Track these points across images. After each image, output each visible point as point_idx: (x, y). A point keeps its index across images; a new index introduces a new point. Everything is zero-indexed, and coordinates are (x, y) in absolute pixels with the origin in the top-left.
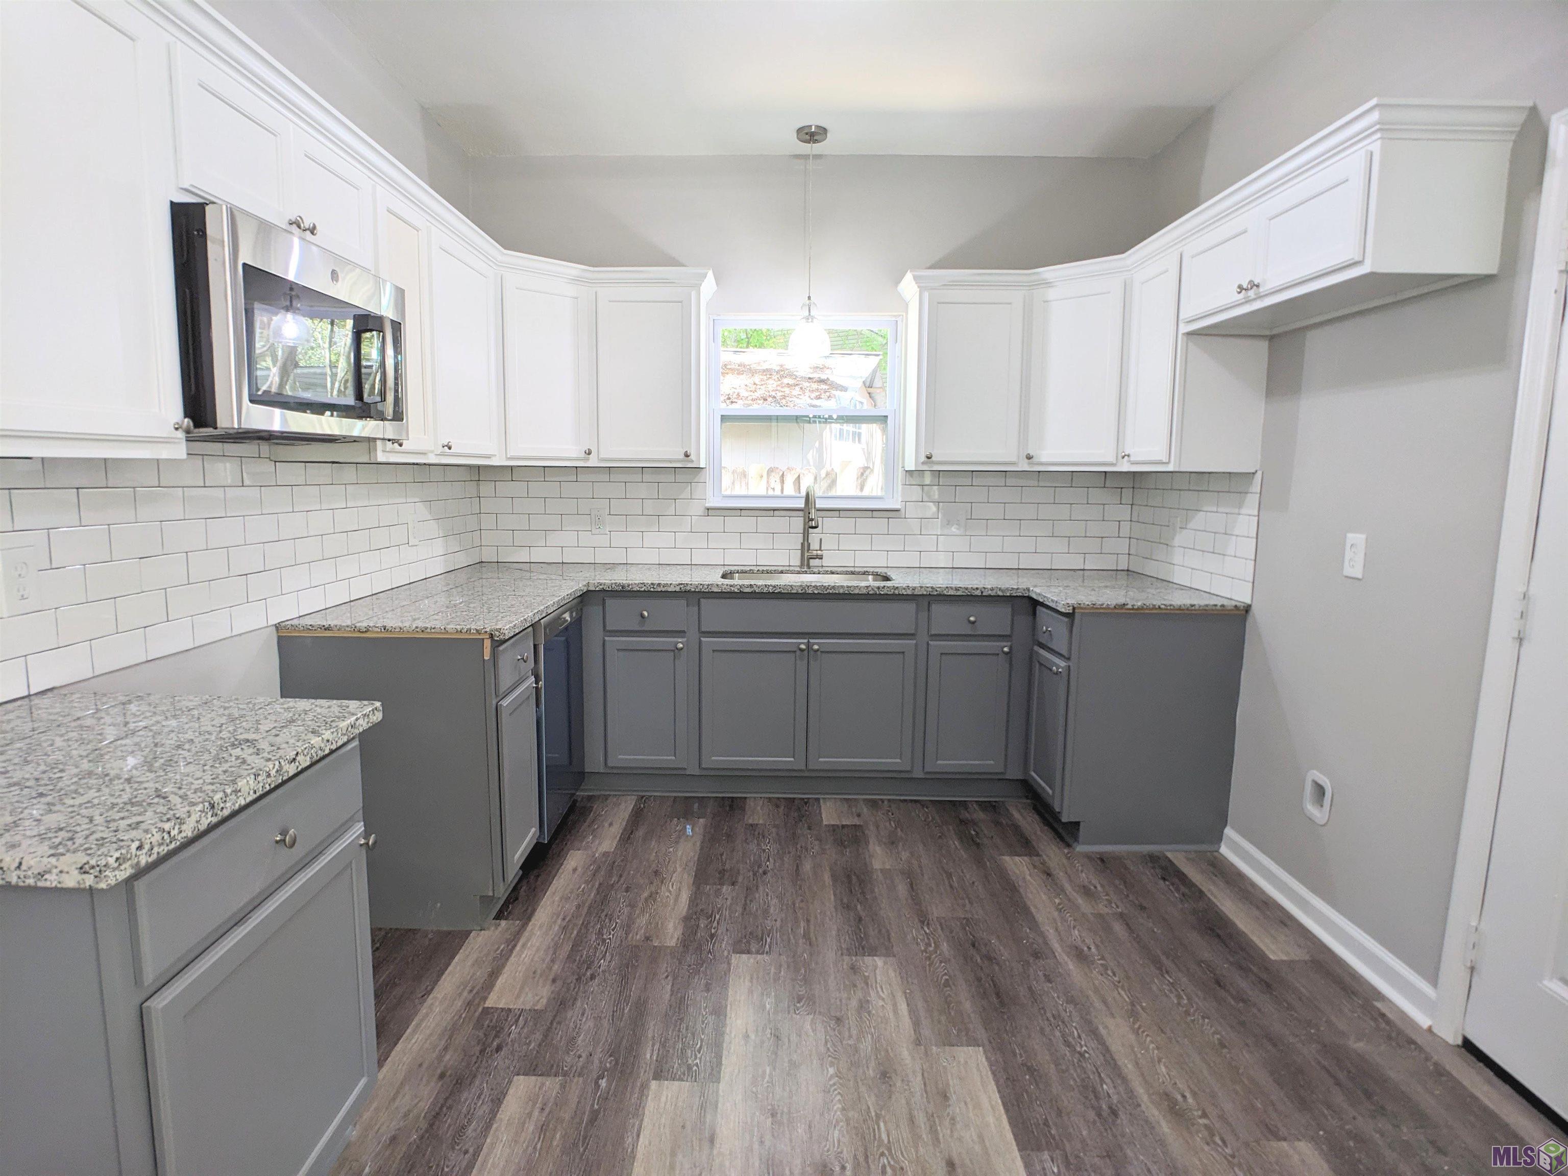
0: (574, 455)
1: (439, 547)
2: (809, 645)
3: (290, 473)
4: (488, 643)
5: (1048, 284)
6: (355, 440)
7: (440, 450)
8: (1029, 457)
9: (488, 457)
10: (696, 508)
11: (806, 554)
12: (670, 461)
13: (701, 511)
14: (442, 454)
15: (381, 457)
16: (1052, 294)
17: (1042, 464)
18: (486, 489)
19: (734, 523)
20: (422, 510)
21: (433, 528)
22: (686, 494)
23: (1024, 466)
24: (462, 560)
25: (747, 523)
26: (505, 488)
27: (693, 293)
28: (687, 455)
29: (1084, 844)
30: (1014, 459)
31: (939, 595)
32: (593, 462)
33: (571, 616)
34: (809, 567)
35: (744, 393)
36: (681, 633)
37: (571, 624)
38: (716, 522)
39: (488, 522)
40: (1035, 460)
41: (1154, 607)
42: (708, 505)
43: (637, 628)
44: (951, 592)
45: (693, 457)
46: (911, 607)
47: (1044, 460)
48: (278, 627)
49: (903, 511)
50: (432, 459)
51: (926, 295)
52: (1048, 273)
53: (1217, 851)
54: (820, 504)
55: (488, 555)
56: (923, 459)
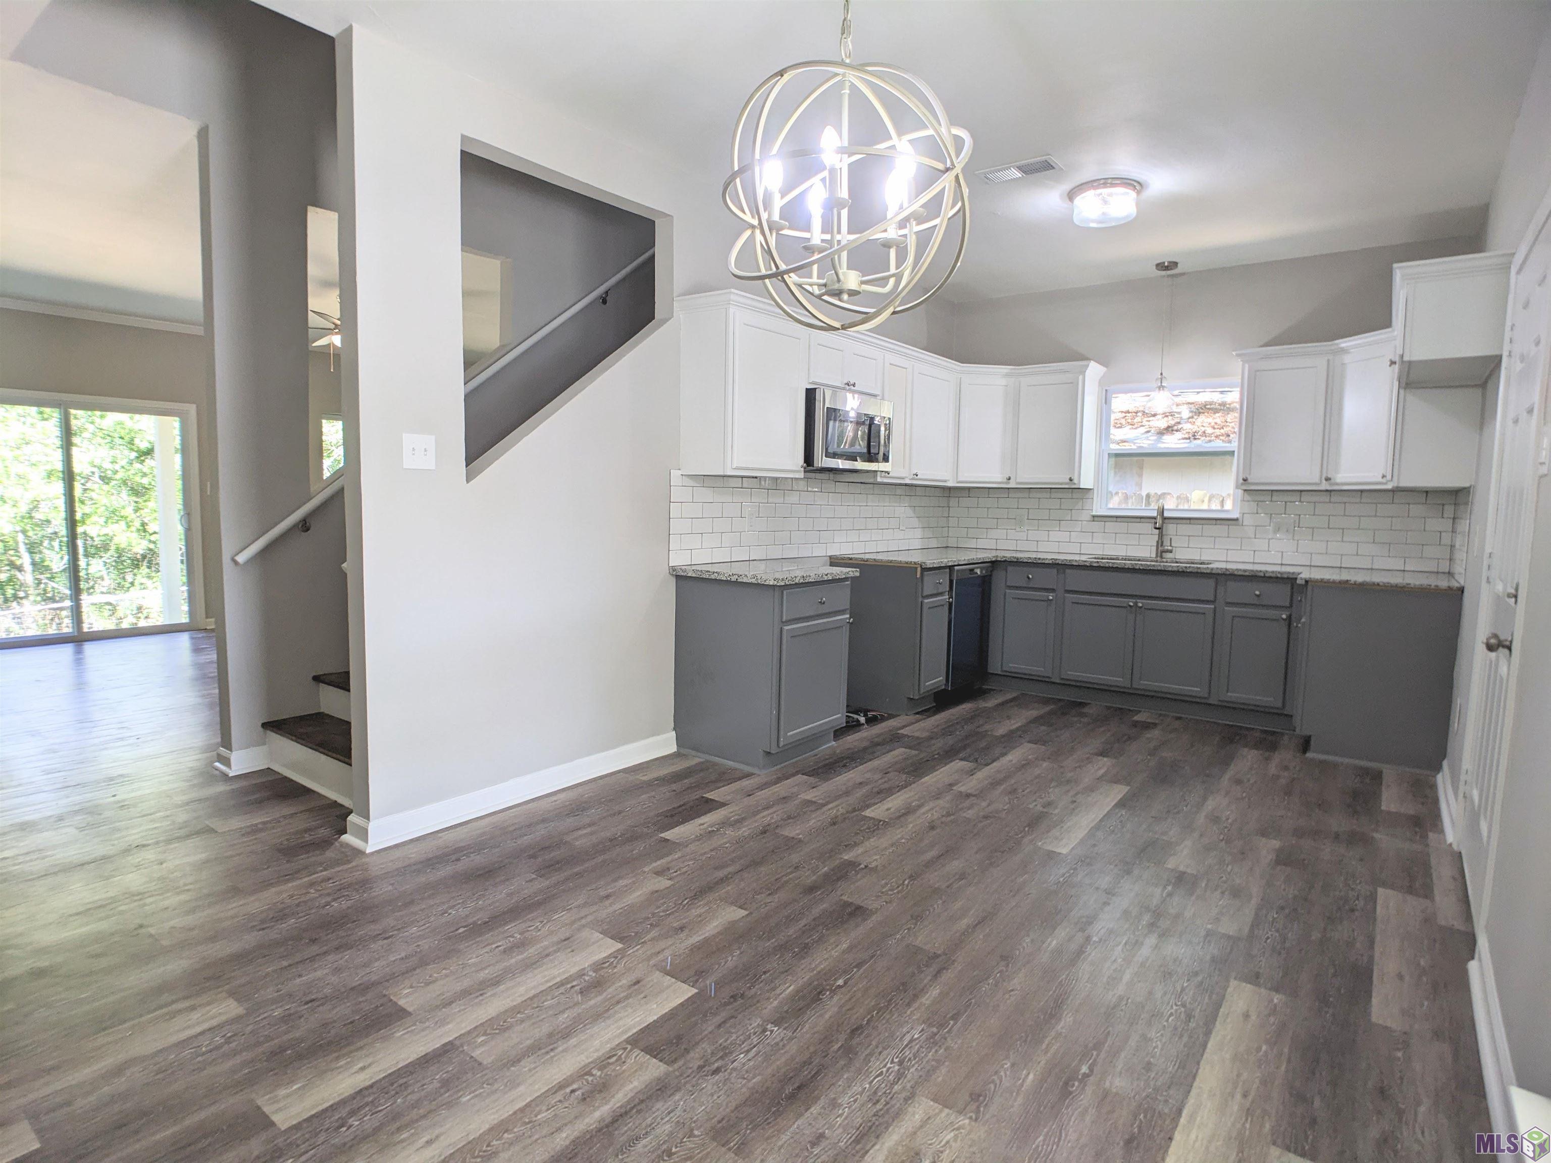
0: (999, 480)
1: (918, 533)
2: (1136, 604)
3: (841, 487)
4: (919, 569)
5: (1344, 351)
6: (868, 471)
7: (912, 477)
8: (1328, 479)
9: (945, 481)
10: (1085, 516)
11: (1160, 548)
12: (1061, 484)
13: (1089, 518)
14: (913, 479)
15: (879, 479)
16: (1347, 359)
17: (1337, 484)
18: (953, 502)
19: (1110, 526)
20: (909, 512)
21: (915, 522)
22: (1079, 506)
23: (1325, 486)
24: (934, 543)
25: (1122, 527)
26: (965, 502)
27: (1081, 377)
28: (1071, 480)
29: (1314, 752)
30: (1317, 480)
31: (1230, 575)
32: (1012, 485)
33: (981, 572)
34: (1161, 557)
35: (1209, 431)
36: (1053, 590)
37: (979, 576)
38: (1097, 526)
39: (953, 522)
40: (1332, 481)
41: (1374, 584)
42: (1094, 513)
43: (1025, 585)
44: (1240, 573)
45: (1076, 481)
46: (1211, 582)
47: (1338, 481)
48: (830, 557)
49: (1241, 520)
50: (908, 481)
51: (1247, 366)
52: (1344, 343)
53: (1435, 776)
54: (1166, 514)
55: (952, 542)
56: (1241, 481)
